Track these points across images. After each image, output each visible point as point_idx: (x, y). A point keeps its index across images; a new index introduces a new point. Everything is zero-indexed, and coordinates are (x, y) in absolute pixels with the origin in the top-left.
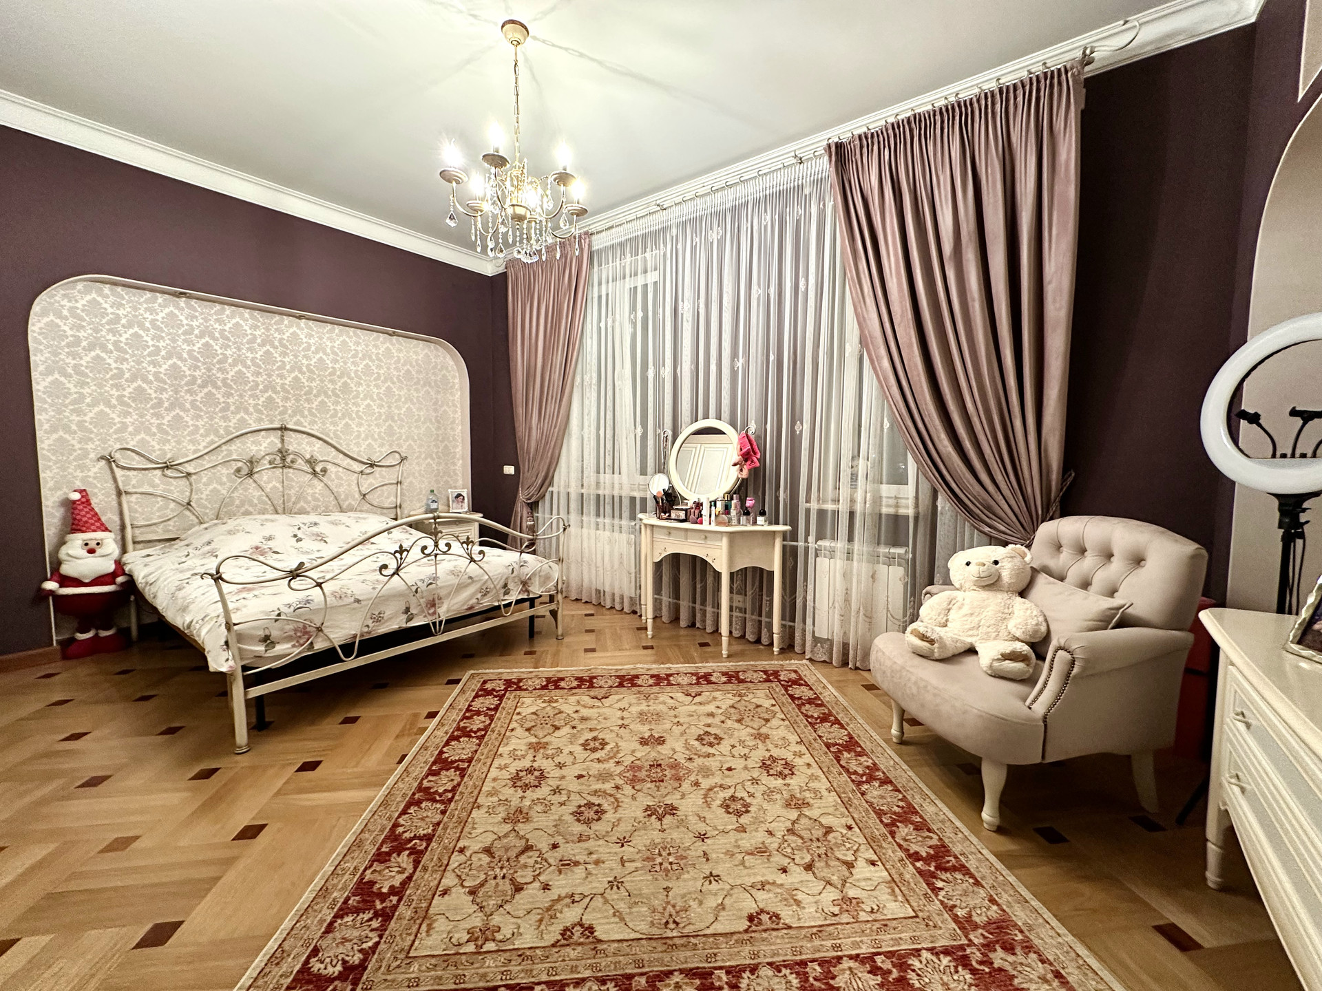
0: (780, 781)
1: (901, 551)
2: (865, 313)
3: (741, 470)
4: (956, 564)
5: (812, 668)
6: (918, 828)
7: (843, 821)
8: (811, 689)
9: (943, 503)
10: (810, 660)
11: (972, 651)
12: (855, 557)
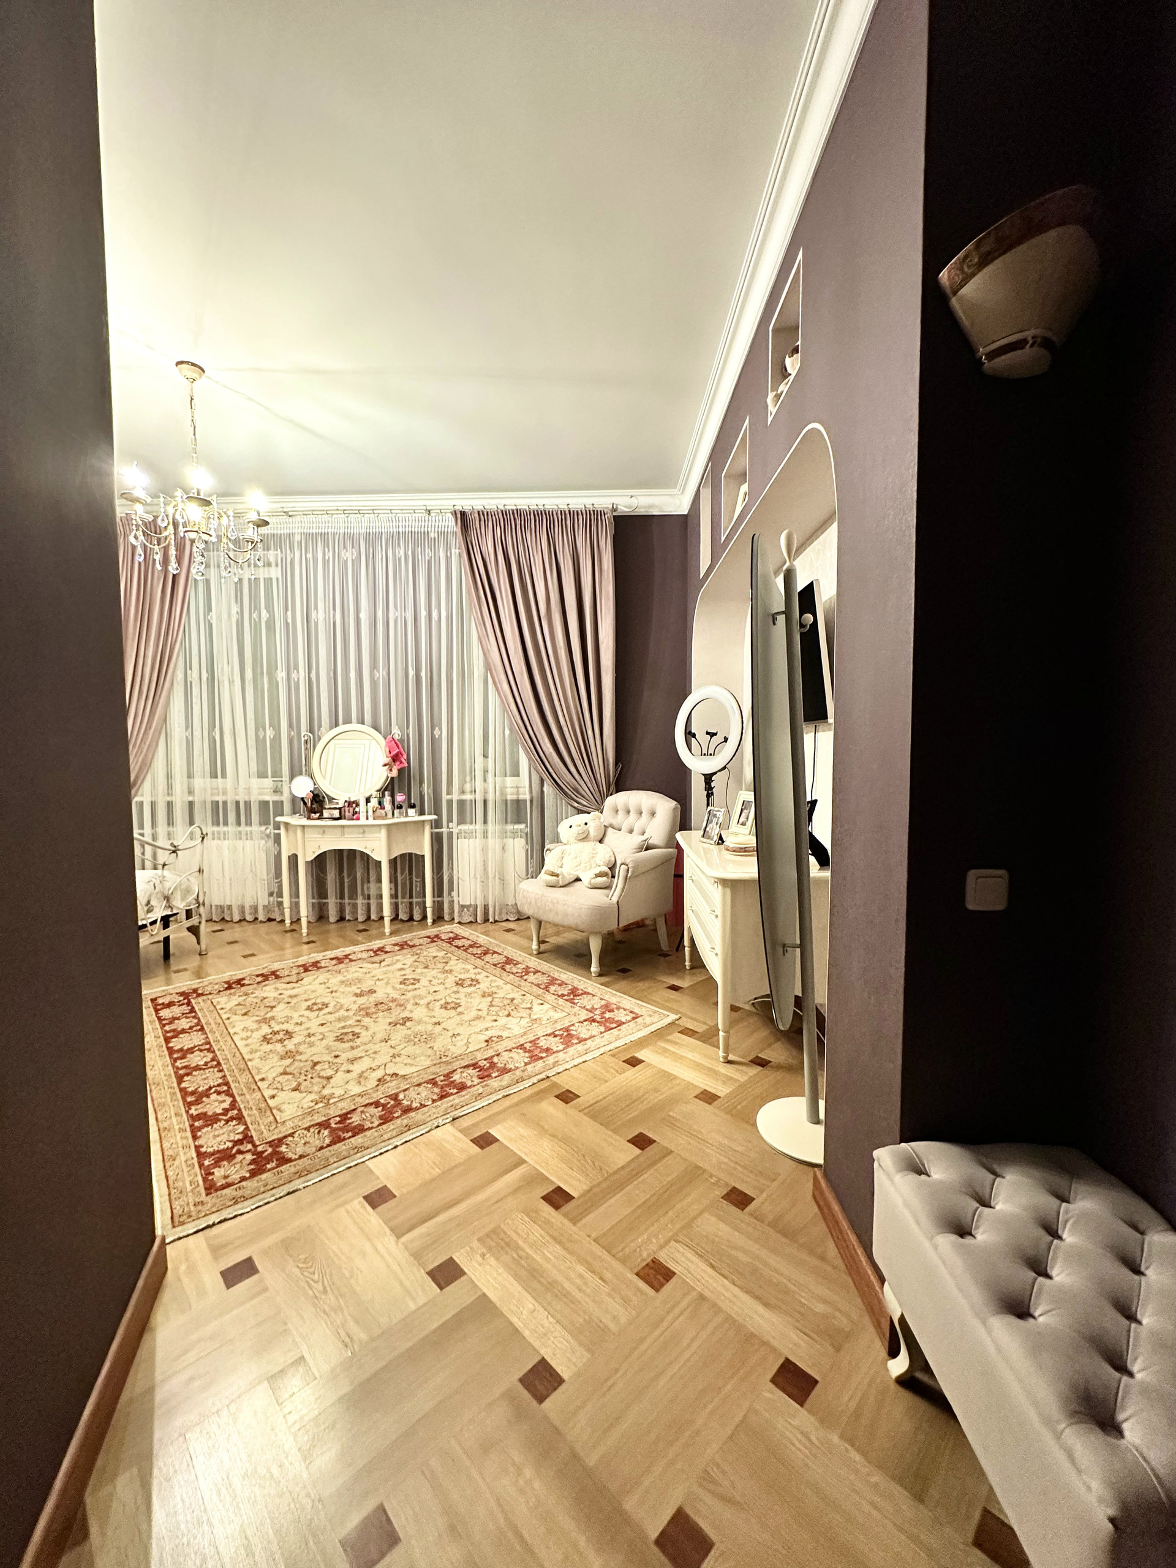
0: (472, 988)
1: (522, 826)
2: (489, 647)
3: (391, 770)
4: (563, 829)
5: (462, 927)
6: (560, 985)
7: (520, 993)
8: (468, 939)
9: (548, 789)
10: (459, 923)
11: (578, 880)
12: (489, 835)
